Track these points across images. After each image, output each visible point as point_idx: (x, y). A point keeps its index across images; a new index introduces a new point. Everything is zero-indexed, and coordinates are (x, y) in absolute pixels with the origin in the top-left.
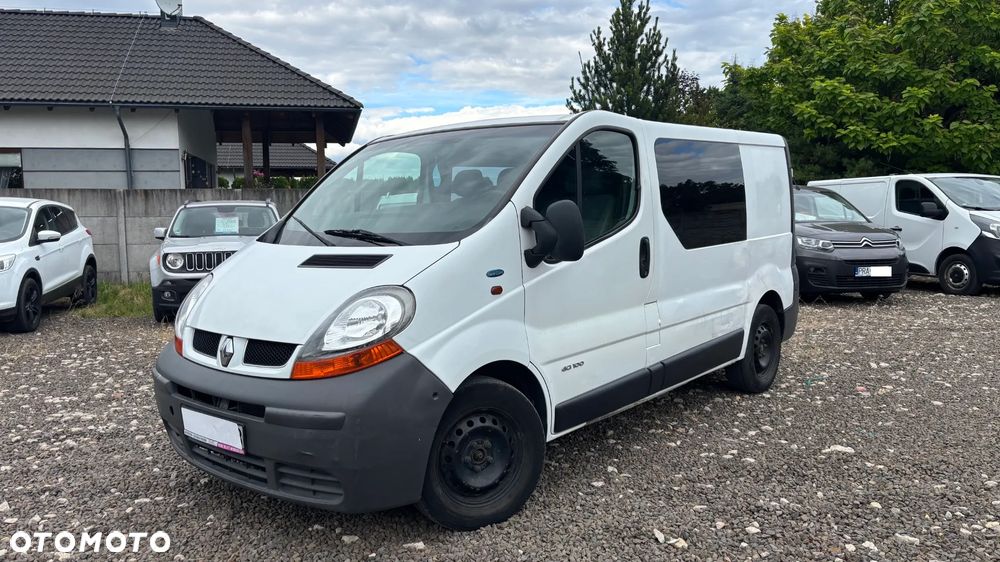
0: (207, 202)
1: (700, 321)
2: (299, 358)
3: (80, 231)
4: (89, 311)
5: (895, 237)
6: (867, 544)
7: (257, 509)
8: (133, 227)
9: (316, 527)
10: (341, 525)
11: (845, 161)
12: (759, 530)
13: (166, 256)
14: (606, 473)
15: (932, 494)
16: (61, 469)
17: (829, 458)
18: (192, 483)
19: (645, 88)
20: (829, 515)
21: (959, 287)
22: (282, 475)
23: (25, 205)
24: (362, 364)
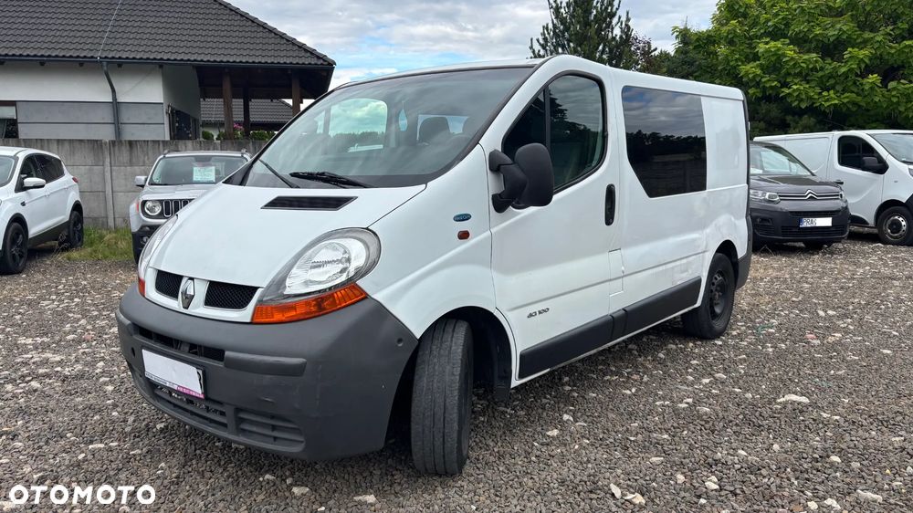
0: (187, 153)
1: (661, 268)
2: (260, 301)
3: (66, 179)
4: (74, 254)
5: (838, 189)
6: (829, 501)
7: (210, 457)
8: (117, 175)
9: (268, 476)
10: (292, 475)
11: (789, 118)
12: (717, 487)
13: (144, 203)
14: (561, 421)
15: (891, 448)
16: (22, 412)
17: (785, 407)
18: (148, 428)
19: (601, 48)
20: (789, 470)
21: (896, 237)
22: (243, 420)
23: (12, 154)
24: (325, 309)
